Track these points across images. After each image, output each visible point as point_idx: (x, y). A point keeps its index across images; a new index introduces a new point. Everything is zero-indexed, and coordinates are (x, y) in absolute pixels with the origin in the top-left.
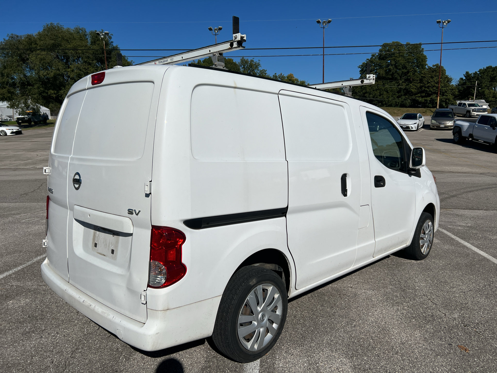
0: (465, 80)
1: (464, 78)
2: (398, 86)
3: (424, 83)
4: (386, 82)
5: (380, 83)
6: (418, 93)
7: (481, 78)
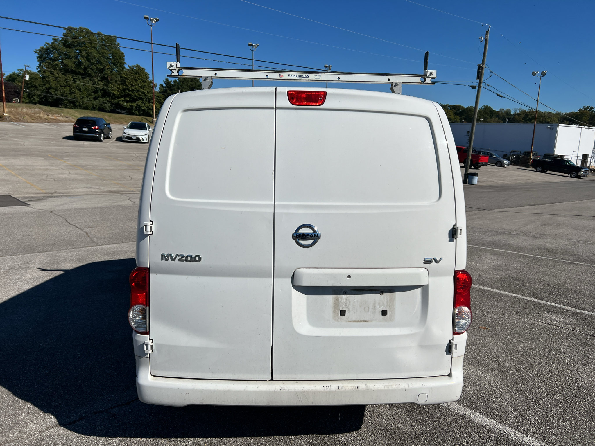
0: (165, 87)
1: (164, 85)
2: (93, 84)
3: (127, 86)
4: (77, 78)
5: (69, 77)
6: (122, 97)
7: (182, 87)
